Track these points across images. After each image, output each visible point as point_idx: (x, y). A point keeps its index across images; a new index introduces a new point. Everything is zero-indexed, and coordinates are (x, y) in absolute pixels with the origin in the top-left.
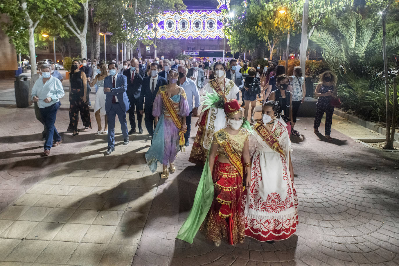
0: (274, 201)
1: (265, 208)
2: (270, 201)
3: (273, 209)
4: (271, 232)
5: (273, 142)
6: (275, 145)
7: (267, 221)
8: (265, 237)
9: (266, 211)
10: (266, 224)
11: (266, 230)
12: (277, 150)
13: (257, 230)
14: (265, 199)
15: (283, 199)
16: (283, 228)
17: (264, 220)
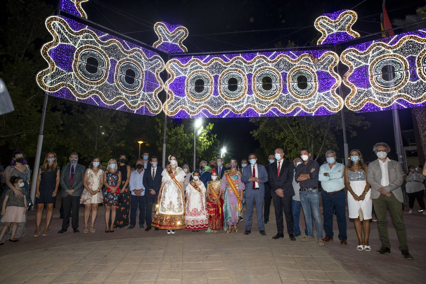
0: (195, 211)
1: (191, 215)
2: (193, 211)
3: (195, 215)
4: (195, 226)
5: (197, 187)
6: (198, 188)
7: (193, 221)
8: (192, 228)
9: (192, 216)
10: (193, 222)
11: (192, 225)
12: (199, 191)
13: (188, 226)
14: (191, 211)
15: (199, 211)
16: (199, 224)
17: (191, 220)
